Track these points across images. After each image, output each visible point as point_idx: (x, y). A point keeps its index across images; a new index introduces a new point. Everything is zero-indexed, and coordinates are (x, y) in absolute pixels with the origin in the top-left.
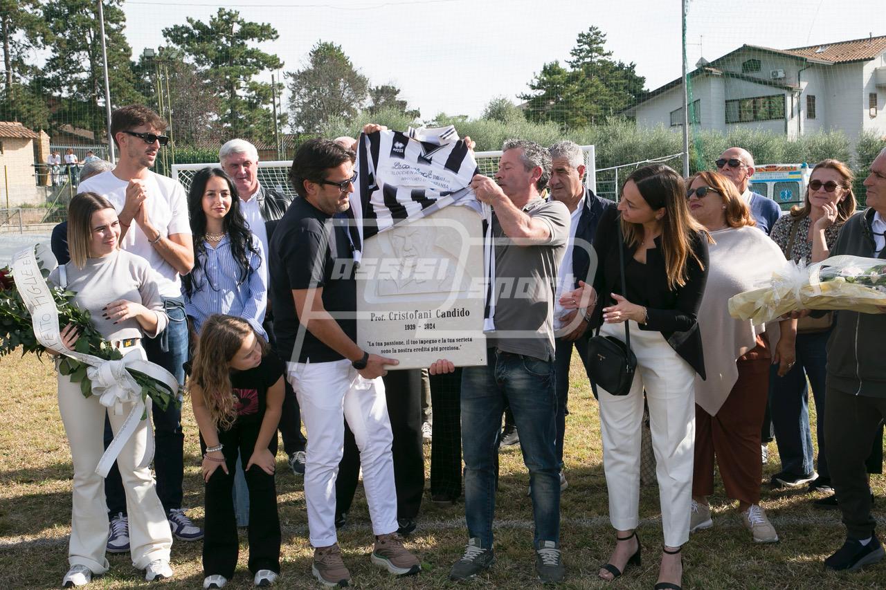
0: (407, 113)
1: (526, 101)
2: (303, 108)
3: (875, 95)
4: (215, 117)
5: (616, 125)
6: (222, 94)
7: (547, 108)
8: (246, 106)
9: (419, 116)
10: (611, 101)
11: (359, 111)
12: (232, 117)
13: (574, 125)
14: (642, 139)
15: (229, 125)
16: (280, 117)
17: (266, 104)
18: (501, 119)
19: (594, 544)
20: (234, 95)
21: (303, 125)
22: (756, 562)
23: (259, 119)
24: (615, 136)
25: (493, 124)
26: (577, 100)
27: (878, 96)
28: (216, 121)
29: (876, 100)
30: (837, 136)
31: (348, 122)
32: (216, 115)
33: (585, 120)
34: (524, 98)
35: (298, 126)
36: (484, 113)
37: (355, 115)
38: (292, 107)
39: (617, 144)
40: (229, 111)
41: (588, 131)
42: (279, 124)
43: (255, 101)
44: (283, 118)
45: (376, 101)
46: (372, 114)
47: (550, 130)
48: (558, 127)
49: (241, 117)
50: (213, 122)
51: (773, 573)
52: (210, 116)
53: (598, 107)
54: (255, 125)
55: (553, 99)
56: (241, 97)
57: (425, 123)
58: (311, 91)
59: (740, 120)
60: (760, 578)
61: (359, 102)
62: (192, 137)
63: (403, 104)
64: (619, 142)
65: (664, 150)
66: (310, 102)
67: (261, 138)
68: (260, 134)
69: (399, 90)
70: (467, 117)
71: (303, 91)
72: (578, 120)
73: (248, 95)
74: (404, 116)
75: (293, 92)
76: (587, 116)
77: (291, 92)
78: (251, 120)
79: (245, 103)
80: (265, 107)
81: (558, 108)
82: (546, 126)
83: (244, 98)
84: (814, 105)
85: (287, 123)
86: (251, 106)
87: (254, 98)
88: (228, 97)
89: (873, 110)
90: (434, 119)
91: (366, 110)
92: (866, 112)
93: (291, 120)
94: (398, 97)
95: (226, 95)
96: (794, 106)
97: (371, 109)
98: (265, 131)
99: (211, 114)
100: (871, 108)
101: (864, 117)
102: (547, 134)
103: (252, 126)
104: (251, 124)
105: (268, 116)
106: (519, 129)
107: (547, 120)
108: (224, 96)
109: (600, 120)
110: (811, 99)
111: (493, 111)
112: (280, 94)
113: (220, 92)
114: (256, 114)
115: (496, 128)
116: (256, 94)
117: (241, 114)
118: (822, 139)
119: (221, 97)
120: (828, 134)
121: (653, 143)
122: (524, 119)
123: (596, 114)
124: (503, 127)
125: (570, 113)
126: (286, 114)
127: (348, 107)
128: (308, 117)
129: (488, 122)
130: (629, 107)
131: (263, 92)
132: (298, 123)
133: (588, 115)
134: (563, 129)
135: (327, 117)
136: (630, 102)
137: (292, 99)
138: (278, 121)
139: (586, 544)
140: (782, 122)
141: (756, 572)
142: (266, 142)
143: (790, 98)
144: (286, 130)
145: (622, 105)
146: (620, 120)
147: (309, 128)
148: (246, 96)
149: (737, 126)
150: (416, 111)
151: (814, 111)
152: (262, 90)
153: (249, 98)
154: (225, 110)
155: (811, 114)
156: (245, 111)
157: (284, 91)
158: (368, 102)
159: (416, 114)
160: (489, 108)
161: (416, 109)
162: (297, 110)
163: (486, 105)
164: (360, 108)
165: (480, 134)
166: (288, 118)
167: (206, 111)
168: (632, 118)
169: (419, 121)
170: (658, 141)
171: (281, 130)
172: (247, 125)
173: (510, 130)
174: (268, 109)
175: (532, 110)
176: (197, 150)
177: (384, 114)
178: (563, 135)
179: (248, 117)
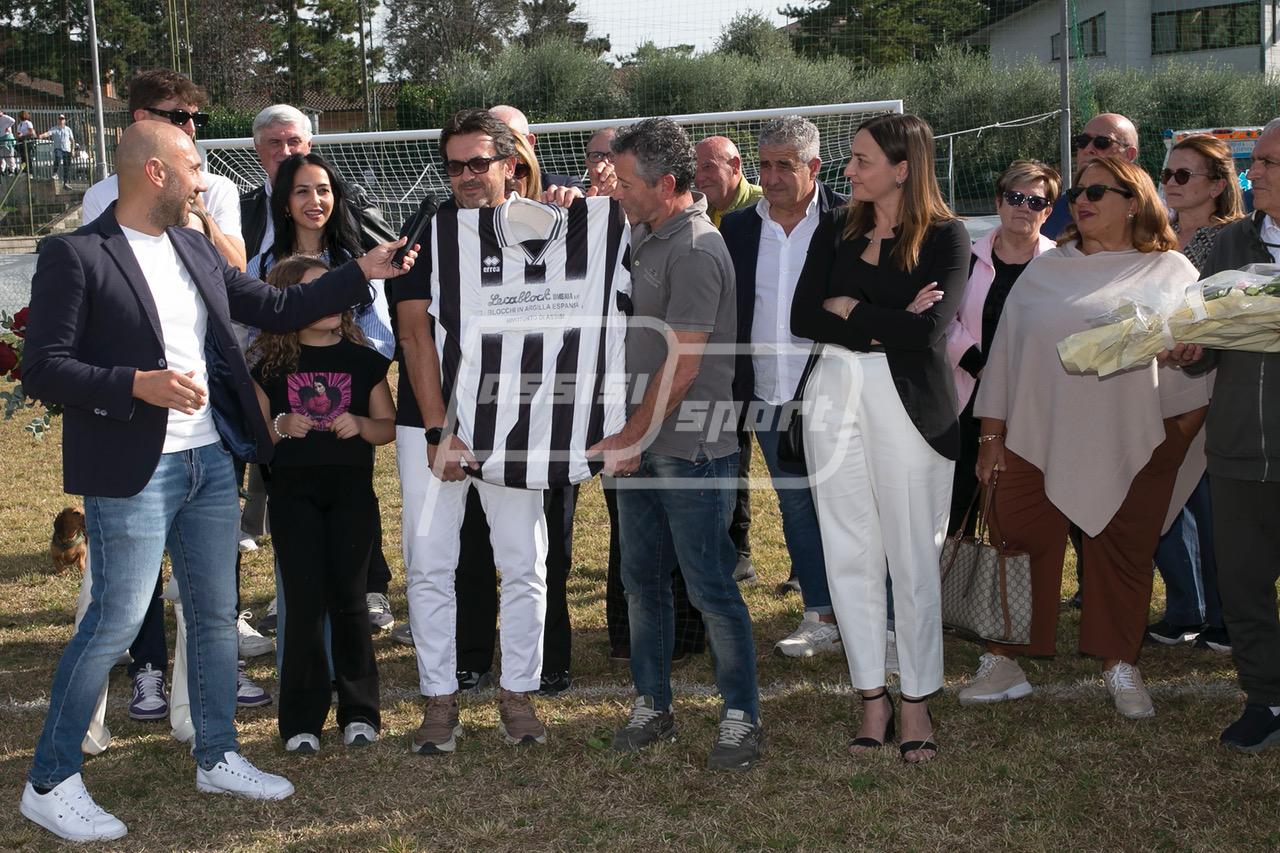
0: (587, 45)
1: (795, 20)
2: (409, 38)
4: (263, 57)
5: (953, 61)
6: (274, 17)
7: (833, 30)
8: (314, 36)
9: (608, 48)
10: (946, 17)
11: (505, 42)
12: (291, 56)
13: (879, 61)
14: (999, 85)
15: (286, 69)
16: (371, 55)
17: (348, 33)
18: (750, 52)
19: (853, 719)
20: (294, 18)
21: (409, 68)
23: (335, 59)
24: (950, 79)
25: (735, 60)
26: (885, 17)
28: (265, 62)
31: (486, 61)
32: (264, 53)
33: (899, 51)
34: (793, 15)
35: (400, 69)
36: (721, 42)
37: (499, 47)
38: (391, 37)
39: (955, 94)
40: (286, 45)
41: (902, 73)
42: (370, 66)
43: (329, 28)
44: (376, 55)
45: (534, 24)
46: (528, 46)
47: (839, 69)
48: (849, 64)
49: (305, 56)
50: (259, 63)
52: (252, 54)
53: (924, 28)
54: (329, 68)
55: (842, 14)
56: (306, 21)
57: (619, 60)
58: (423, 9)
59: (1178, 47)
61: (504, 26)
62: (224, 92)
63: (582, 28)
64: (958, 89)
65: (1037, 105)
66: (423, 28)
67: (338, 92)
68: (337, 83)
69: (574, 5)
70: (692, 47)
71: (410, 9)
72: (887, 51)
73: (317, 17)
74: (582, 49)
75: (393, 11)
77: (389, 11)
78: (322, 59)
79: (311, 30)
80: (345, 37)
81: (851, 31)
82: (830, 64)
83: (310, 23)
85: (383, 64)
86: (323, 35)
87: (327, 22)
88: (283, 22)
90: (635, 51)
91: (517, 40)
93: (390, 60)
94: (573, 17)
95: (280, 17)
97: (525, 37)
98: (345, 78)
99: (256, 50)
102: (829, 78)
103: (324, 70)
104: (323, 66)
105: (351, 53)
106: (781, 67)
107: (832, 53)
108: (278, 20)
109: (925, 53)
111: (736, 38)
112: (372, 14)
113: (270, 13)
114: (331, 51)
115: (742, 71)
116: (331, 16)
117: (306, 50)
119: (272, 21)
121: (1019, 91)
122: (790, 51)
123: (919, 40)
124: (754, 66)
125: (875, 39)
126: (381, 49)
127: (485, 35)
128: (417, 54)
129: (728, 58)
130: (975, 31)
131: (343, 13)
132: (402, 63)
133: (905, 43)
134: (858, 69)
135: (450, 53)
136: (980, 18)
137: (391, 23)
138: (368, 61)
139: (839, 717)
142: (348, 97)
143: (1271, 8)
144: (382, 76)
145: (966, 22)
146: (959, 51)
147: (421, 73)
148: (313, 20)
149: (1171, 59)
150: (601, 40)
152: (341, 9)
153: (319, 22)
154: (279, 44)
156: (313, 45)
157: (377, 10)
158: (521, 26)
159: (604, 45)
160: (730, 32)
161: (603, 36)
162: (399, 41)
163: (723, 28)
164: (506, 37)
165: (713, 79)
166: (384, 56)
167: (247, 46)
168: (981, 49)
169: (608, 57)
170: (1027, 87)
171: (372, 76)
172: (316, 69)
173: (766, 72)
174: (350, 41)
175: (805, 35)
176: (233, 112)
177: (548, 46)
178: (859, 79)
179: (317, 56)
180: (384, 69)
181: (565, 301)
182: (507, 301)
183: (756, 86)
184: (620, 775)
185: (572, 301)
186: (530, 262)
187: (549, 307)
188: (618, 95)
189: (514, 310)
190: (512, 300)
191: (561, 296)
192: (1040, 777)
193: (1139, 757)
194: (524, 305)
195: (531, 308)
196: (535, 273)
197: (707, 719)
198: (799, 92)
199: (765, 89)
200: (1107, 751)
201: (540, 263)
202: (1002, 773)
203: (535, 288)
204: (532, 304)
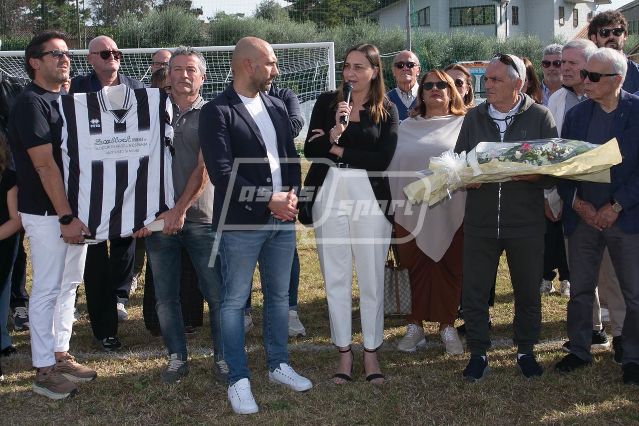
0: (191, 11)
1: (290, 3)
2: (103, 5)
3: (563, 8)
4: (28, 11)
5: (363, 26)
7: (308, 9)
8: (55, 3)
9: (202, 14)
10: (361, 5)
11: (151, 8)
12: (43, 11)
13: (330, 24)
14: (382, 37)
15: (40, 18)
16: (83, 12)
18: (270, 18)
21: (104, 19)
22: (400, 377)
23: (65, 14)
24: (361, 34)
25: (261, 21)
27: (565, 8)
28: (29, 14)
29: (564, 12)
30: (533, 40)
31: (140, 17)
32: (29, 9)
33: (339, 20)
35: (99, 20)
36: (255, 13)
37: (146, 9)
38: (94, 4)
40: (40, 6)
41: (339, 30)
42: (83, 18)
44: (86, 13)
46: (161, 11)
47: (310, 27)
48: (315, 25)
49: (50, 12)
50: (25, 14)
51: (411, 385)
52: (23, 10)
53: (350, 10)
54: (62, 18)
57: (208, 19)
59: (461, 23)
60: (399, 389)
61: (151, 1)
62: (6, 28)
63: (189, 3)
64: (364, 39)
65: (400, 47)
67: (67, 29)
68: (66, 26)
70: (244, 14)
72: (334, 20)
74: (188, 13)
76: (342, 17)
78: (59, 14)
80: (71, 3)
81: (318, 10)
82: (305, 25)
84: (517, 14)
85: (89, 17)
89: (562, 20)
90: (216, 16)
91: (157, 7)
92: (556, 22)
93: (93, 15)
96: (502, 15)
97: (160, 6)
98: (70, 23)
99: (24, 8)
100: (560, 18)
101: (555, 25)
102: (306, 31)
103: (60, 18)
104: (58, 17)
105: (73, 11)
106: (283, 25)
107: (307, 20)
109: (350, 21)
110: (515, 10)
111: (262, 11)
114: (63, 9)
115: (266, 26)
117: (50, 9)
118: (522, 41)
120: (527, 37)
121: (391, 41)
122: (288, 18)
123: (348, 15)
124: (270, 24)
125: (328, 14)
126: (88, 10)
127: (141, 5)
128: (107, 13)
129: (258, 21)
130: (372, 12)
132: (99, 17)
134: (319, 27)
135: (123, 13)
136: (376, 6)
138: (82, 15)
140: (493, 26)
141: (398, 385)
142: (71, 33)
143: (499, 8)
144: (89, 23)
145: (368, 9)
146: (365, 21)
147: (109, 22)
149: (458, 29)
150: (198, 9)
151: (518, 19)
154: (37, 5)
155: (515, 21)
156: (54, 7)
159: (199, 11)
160: (260, 8)
161: (199, 8)
162: (97, 6)
163: (257, 6)
164: (152, 6)
165: (251, 30)
166: (90, 13)
167: (18, 6)
168: (374, 20)
169: (200, 17)
170: (395, 39)
171: (84, 23)
172: (55, 19)
173: (275, 27)
174: (73, 5)
175: (296, 10)
176: (10, 38)
177: (171, 11)
178: (319, 32)
179: (56, 12)
180: (90, 19)
181: (139, 142)
182: (105, 142)
183: (271, 34)
184: (148, 405)
185: (142, 142)
186: (117, 121)
187: (130, 145)
188: (205, 36)
189: (109, 147)
190: (108, 142)
191: (137, 140)
192: (370, 398)
193: (420, 384)
194: (115, 144)
195: (120, 146)
196: (120, 127)
197: (202, 369)
198: (291, 37)
199: (275, 35)
200: (405, 381)
201: (123, 122)
202: (351, 397)
203: (121, 135)
204: (120, 144)
